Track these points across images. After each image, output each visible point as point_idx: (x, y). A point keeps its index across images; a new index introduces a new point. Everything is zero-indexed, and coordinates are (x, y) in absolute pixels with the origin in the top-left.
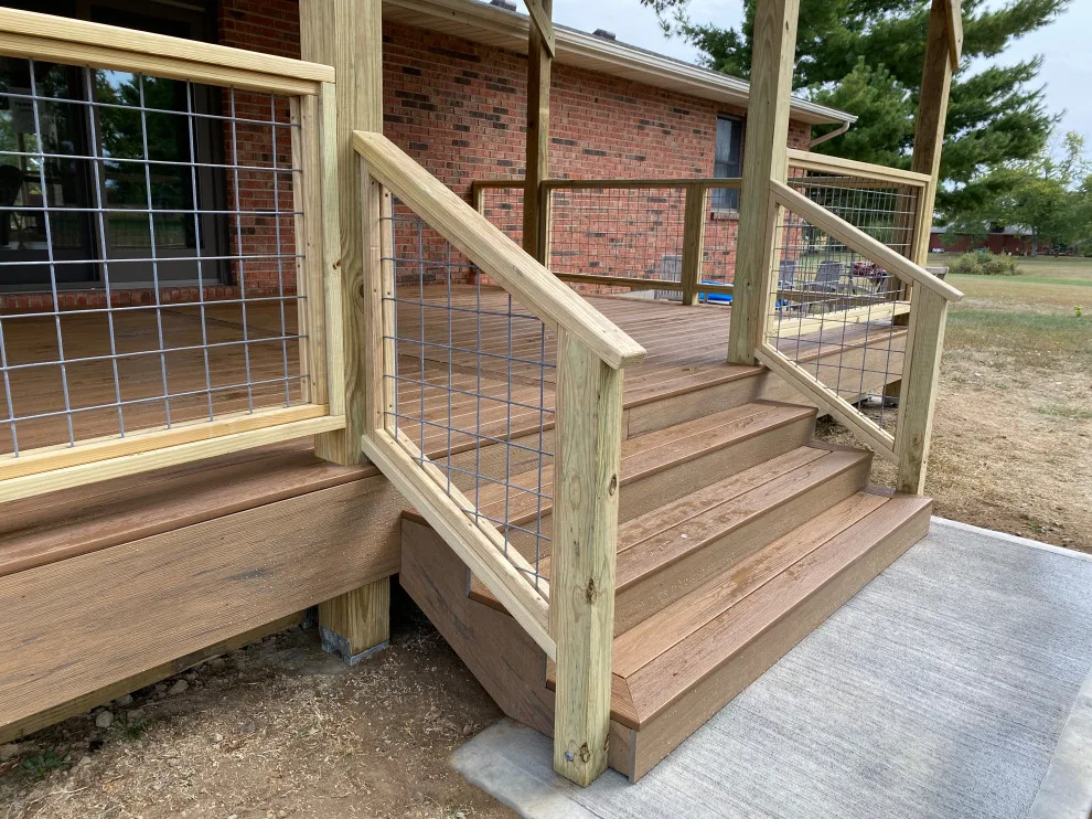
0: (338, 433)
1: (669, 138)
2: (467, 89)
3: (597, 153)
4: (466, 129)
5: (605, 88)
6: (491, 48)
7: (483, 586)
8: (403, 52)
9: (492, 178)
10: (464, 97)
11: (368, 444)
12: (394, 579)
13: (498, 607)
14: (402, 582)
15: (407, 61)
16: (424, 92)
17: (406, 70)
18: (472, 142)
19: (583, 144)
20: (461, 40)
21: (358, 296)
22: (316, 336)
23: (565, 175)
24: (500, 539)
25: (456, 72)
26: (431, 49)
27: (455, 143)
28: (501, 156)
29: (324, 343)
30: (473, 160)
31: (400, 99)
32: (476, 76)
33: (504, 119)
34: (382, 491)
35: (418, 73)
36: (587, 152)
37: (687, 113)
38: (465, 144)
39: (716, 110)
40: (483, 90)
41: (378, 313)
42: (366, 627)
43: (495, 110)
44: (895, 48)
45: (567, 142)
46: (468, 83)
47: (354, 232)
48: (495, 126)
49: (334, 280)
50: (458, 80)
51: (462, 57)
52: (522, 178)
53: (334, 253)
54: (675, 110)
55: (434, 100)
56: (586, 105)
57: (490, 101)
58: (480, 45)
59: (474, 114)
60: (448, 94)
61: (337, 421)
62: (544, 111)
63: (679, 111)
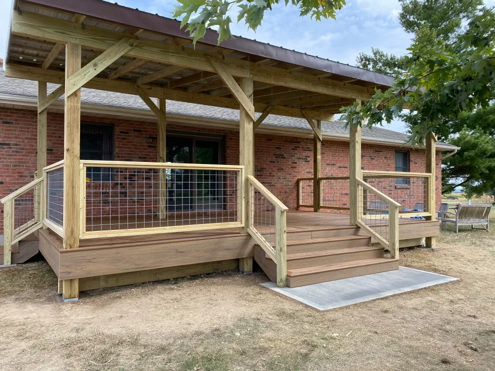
0: (243, 227)
1: (373, 160)
2: (296, 152)
3: (344, 167)
4: (296, 163)
5: (346, 146)
6: (304, 139)
7: (268, 255)
8: (276, 143)
9: (305, 177)
10: (295, 154)
11: (248, 230)
12: (253, 257)
13: (271, 260)
14: (255, 259)
15: (277, 145)
16: (282, 154)
17: (277, 148)
18: (298, 166)
19: (338, 165)
20: (294, 137)
21: (247, 203)
22: (240, 210)
23: (332, 175)
24: (260, 235)
25: (292, 146)
26: (285, 141)
27: (292, 167)
28: (308, 171)
29: (241, 211)
30: (299, 172)
31: (275, 156)
32: (299, 147)
33: (308, 159)
34: (251, 239)
35: (280, 148)
36: (340, 167)
37: (381, 152)
38: (295, 167)
39: (394, 149)
40: (301, 151)
41: (251, 206)
42: (248, 266)
43: (306, 157)
44: (488, 117)
45: (332, 165)
46: (296, 149)
47: (247, 192)
48: (306, 161)
49: (243, 200)
50: (293, 149)
51: (294, 142)
52: (313, 177)
53: (243, 196)
54: (376, 151)
55: (285, 155)
56: (338, 152)
57: (304, 154)
58: (300, 138)
59: (298, 158)
60: (290, 153)
61: (243, 225)
62: (319, 157)
63: (378, 151)
